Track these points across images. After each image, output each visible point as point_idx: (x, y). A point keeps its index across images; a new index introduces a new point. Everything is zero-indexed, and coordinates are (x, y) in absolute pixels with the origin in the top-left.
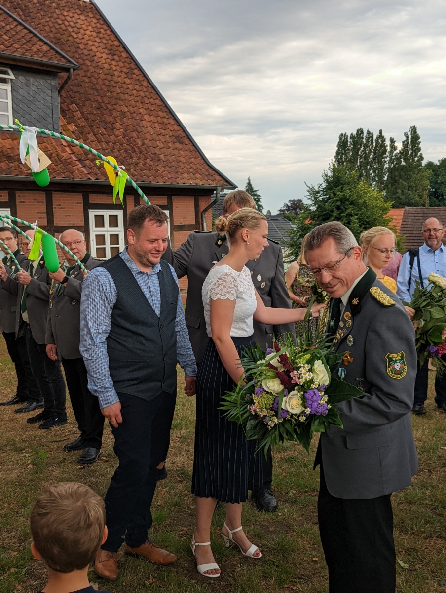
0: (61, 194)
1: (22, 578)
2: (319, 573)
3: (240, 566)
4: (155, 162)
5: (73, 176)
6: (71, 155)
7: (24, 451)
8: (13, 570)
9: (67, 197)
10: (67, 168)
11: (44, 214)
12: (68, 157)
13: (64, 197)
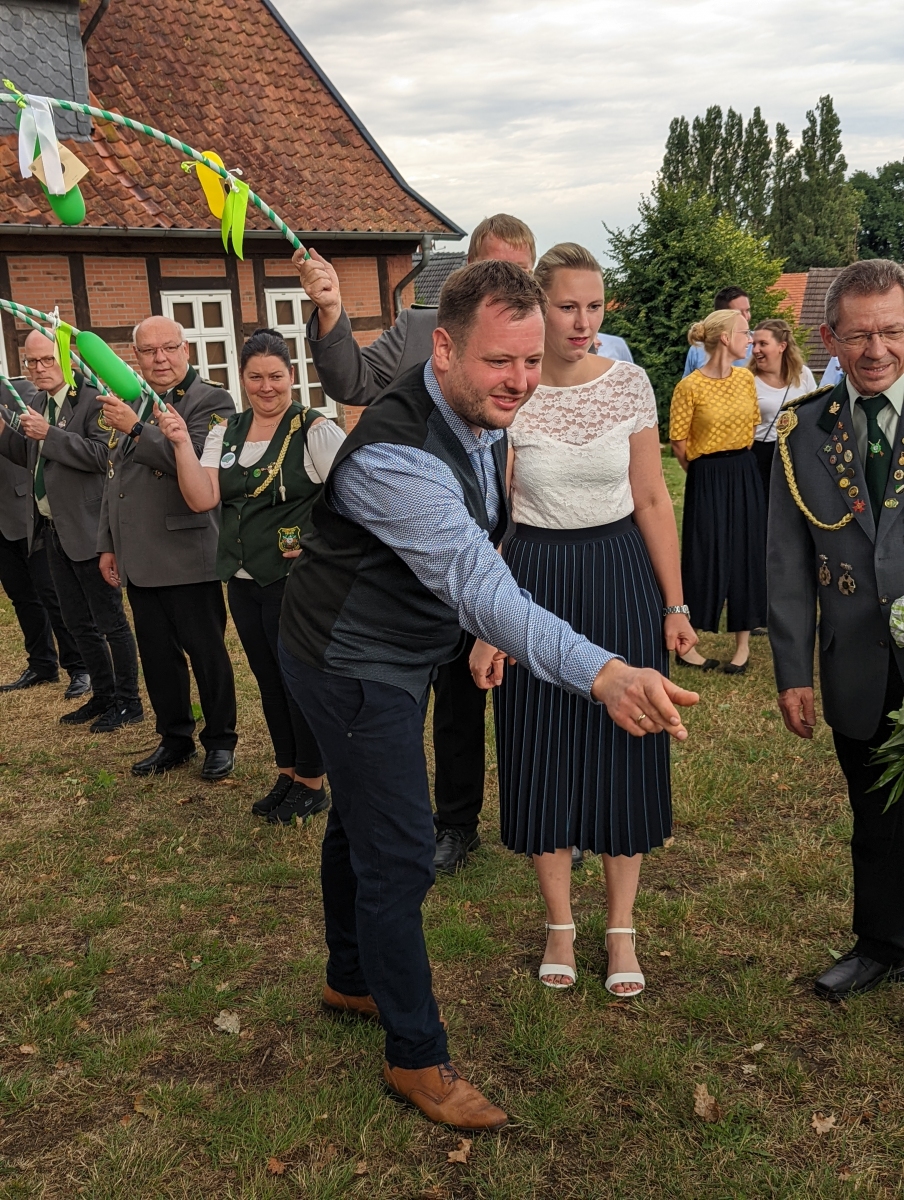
0: (102, 261)
1: (87, 1009)
2: (675, 978)
3: (516, 972)
4: (293, 185)
5: (125, 220)
6: (118, 177)
7: (67, 774)
8: (68, 994)
9: (114, 267)
10: (110, 205)
11: (69, 304)
12: (113, 182)
13: (109, 267)
